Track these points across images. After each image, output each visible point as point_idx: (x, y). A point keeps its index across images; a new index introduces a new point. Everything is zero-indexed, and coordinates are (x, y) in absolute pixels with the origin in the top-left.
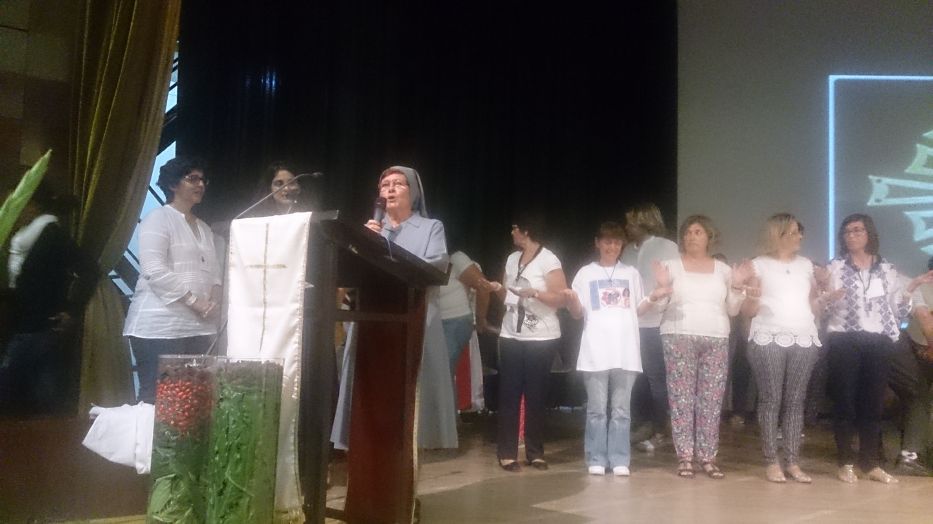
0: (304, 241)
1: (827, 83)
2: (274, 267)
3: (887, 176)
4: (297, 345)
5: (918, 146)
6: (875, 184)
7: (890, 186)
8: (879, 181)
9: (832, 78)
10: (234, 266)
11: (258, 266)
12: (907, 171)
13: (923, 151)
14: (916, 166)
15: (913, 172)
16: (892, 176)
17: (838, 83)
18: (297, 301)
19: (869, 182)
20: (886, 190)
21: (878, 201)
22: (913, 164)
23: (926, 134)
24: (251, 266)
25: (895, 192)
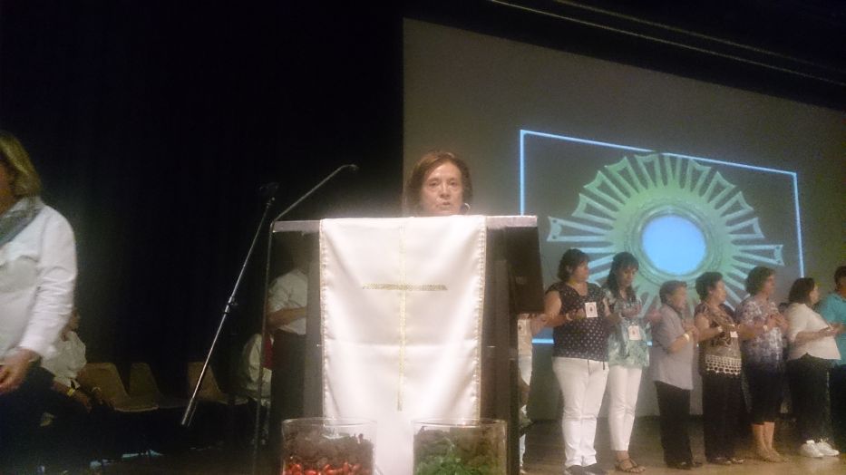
0: (479, 253)
1: (518, 135)
2: (424, 288)
3: (560, 218)
4: (474, 399)
5: (580, 195)
6: (552, 223)
7: (562, 226)
8: (555, 221)
9: (523, 132)
10: (329, 283)
11: (389, 287)
12: (574, 214)
13: (584, 200)
14: (579, 212)
15: (578, 216)
16: (564, 219)
17: (526, 136)
18: (470, 337)
19: (548, 221)
20: (559, 228)
21: (554, 237)
22: (577, 210)
23: (585, 187)
24: (377, 287)
25: (566, 231)
